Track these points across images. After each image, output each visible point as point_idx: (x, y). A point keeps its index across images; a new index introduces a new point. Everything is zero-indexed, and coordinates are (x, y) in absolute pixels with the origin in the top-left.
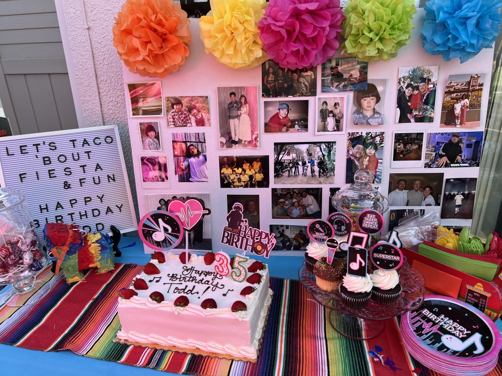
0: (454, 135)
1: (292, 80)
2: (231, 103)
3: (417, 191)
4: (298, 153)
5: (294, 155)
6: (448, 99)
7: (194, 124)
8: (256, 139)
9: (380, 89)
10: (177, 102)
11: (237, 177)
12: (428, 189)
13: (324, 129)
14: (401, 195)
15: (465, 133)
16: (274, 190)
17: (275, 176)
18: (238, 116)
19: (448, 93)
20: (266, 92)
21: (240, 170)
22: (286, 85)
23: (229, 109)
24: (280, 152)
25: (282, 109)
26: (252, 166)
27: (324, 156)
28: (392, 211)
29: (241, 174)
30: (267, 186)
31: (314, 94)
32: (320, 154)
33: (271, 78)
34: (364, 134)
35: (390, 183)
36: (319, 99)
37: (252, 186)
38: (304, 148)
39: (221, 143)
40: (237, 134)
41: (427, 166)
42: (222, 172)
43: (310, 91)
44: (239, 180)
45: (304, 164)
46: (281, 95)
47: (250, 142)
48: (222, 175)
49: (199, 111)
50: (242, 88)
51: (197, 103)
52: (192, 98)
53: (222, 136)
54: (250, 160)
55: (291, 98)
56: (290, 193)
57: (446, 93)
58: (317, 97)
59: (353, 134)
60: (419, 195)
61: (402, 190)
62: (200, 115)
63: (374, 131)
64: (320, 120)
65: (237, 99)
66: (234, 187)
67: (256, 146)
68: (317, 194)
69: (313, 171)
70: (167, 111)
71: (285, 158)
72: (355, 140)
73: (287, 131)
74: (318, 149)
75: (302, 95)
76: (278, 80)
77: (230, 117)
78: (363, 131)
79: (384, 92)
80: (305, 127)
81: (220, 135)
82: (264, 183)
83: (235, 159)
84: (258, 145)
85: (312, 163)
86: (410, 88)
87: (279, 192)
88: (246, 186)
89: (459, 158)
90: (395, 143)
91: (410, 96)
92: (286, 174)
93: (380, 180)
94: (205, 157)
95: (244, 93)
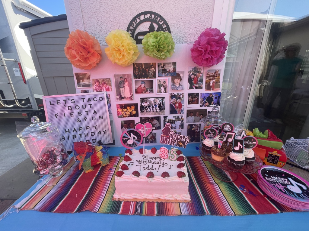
0: (211, 94)
1: (146, 72)
2: (121, 81)
3: (197, 116)
4: (150, 102)
5: (148, 103)
6: (208, 79)
7: (105, 90)
8: (132, 96)
9: (181, 75)
10: (98, 81)
11: (124, 113)
12: (201, 115)
13: (160, 92)
14: (192, 118)
15: (214, 93)
16: (141, 118)
17: (141, 112)
18: (124, 87)
19: (208, 77)
20: (135, 77)
21: (126, 110)
22: (143, 74)
23: (120, 84)
24: (143, 102)
25: (142, 84)
26: (131, 108)
27: (160, 103)
28: (188, 125)
29: (126, 111)
30: (138, 116)
31: (155, 77)
33: (137, 71)
34: (176, 94)
35: (187, 114)
36: (157, 79)
37: (131, 116)
38: (152, 100)
39: (117, 98)
40: (124, 94)
41: (201, 106)
42: (118, 111)
43: (153, 76)
44: (126, 114)
45: (153, 106)
46: (141, 78)
47: (130, 98)
48: (118, 112)
50: (125, 75)
51: (106, 81)
52: (104, 79)
53: (117, 95)
55: (146, 79)
56: (147, 119)
57: (207, 77)
58: (156, 79)
59: (172, 94)
60: (198, 118)
61: (192, 116)
62: (107, 86)
63: (180, 93)
64: (158, 88)
65: (123, 79)
66: (124, 117)
67: (132, 99)
68: (158, 119)
69: (156, 110)
70: (93, 85)
71: (145, 104)
72: (173, 96)
73: (145, 93)
74: (158, 100)
75: (150, 78)
76: (140, 72)
77: (121, 87)
78: (176, 93)
79: (183, 77)
80: (152, 91)
81: (116, 95)
82: (136, 115)
83: (123, 105)
84: (133, 99)
85: (156, 106)
86: (193, 75)
87: (143, 119)
88: (129, 117)
89: (212, 103)
90: (188, 97)
91: (193, 79)
92: (146, 111)
93: (183, 112)
94: (110, 104)
95: (126, 77)
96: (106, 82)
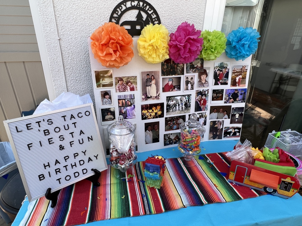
0: (236, 90)
1: (174, 68)
2: (147, 79)
3: (221, 113)
4: (177, 100)
6: (234, 75)
7: (129, 90)
8: (159, 95)
10: (121, 79)
12: (225, 112)
13: (187, 89)
14: (215, 115)
15: (240, 89)
16: (166, 118)
17: (167, 112)
19: (234, 73)
20: (163, 73)
21: (151, 110)
22: (171, 70)
23: (146, 82)
24: (169, 100)
26: (157, 108)
27: (187, 101)
28: (211, 122)
32: (185, 100)
33: (165, 67)
34: (202, 91)
35: (210, 110)
36: (185, 76)
37: (157, 117)
38: (179, 98)
39: (143, 98)
40: (150, 94)
41: (225, 102)
42: (142, 112)
43: (182, 72)
44: (151, 115)
45: (179, 105)
46: (170, 75)
47: (156, 97)
48: (142, 114)
49: (132, 84)
50: (152, 72)
51: (131, 79)
52: (129, 78)
53: (143, 95)
54: (156, 105)
56: (173, 119)
57: (233, 73)
60: (222, 114)
61: (215, 113)
62: (132, 86)
63: (205, 89)
64: (185, 85)
66: (148, 119)
67: (158, 98)
69: (182, 108)
71: (171, 103)
72: (199, 93)
73: (172, 91)
74: (184, 98)
76: (168, 68)
77: (147, 86)
78: (201, 89)
79: (209, 72)
80: (179, 88)
82: (162, 116)
83: (149, 106)
84: (160, 98)
85: (182, 104)
87: (168, 119)
88: (154, 118)
89: (237, 99)
90: (213, 93)
91: (219, 74)
92: (171, 110)
94: (134, 106)
95: (153, 74)
96: (131, 81)
